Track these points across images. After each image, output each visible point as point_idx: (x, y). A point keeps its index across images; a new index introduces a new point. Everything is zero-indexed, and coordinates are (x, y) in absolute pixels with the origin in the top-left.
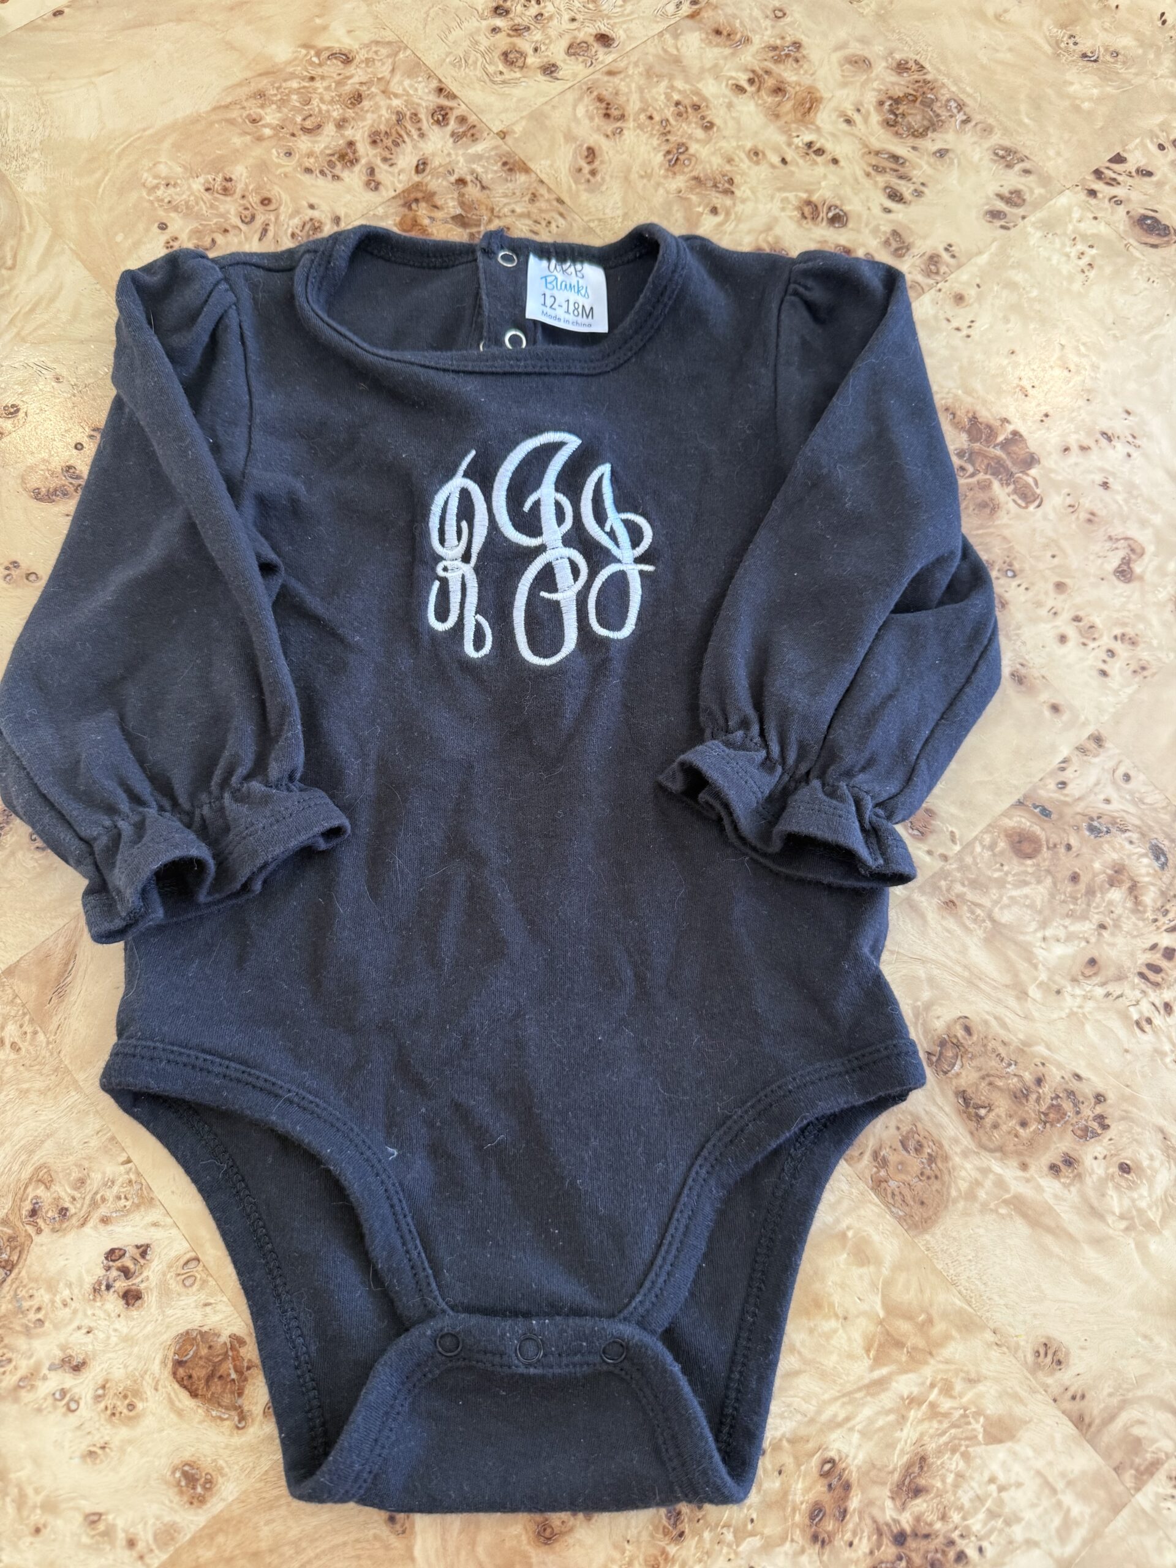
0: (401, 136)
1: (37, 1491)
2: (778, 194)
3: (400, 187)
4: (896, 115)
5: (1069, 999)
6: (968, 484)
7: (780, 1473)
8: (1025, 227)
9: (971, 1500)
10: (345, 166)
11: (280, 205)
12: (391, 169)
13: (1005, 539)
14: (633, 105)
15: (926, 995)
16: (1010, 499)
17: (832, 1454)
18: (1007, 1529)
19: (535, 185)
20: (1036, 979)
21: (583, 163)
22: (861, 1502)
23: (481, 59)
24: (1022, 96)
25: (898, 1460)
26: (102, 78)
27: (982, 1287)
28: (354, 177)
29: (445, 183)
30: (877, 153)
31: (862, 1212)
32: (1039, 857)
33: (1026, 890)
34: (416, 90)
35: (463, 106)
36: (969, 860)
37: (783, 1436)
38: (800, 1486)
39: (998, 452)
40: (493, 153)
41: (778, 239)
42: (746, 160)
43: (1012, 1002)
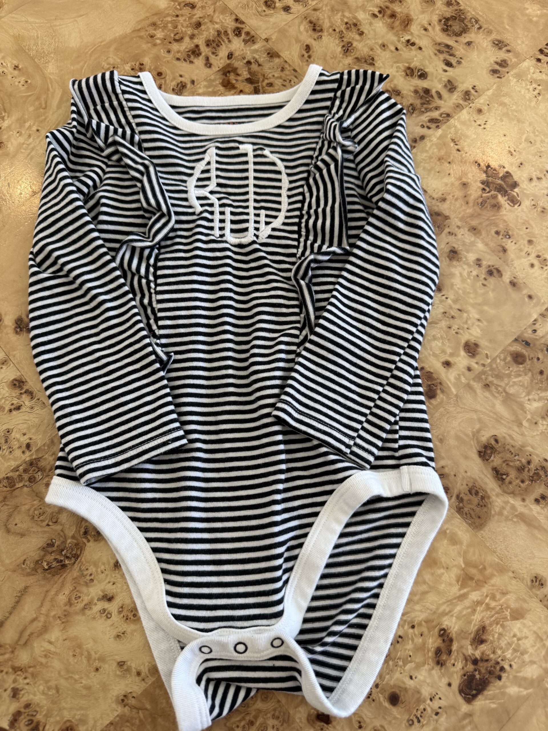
0: (220, 42)
1: (96, 653)
2: (395, 65)
3: (221, 66)
4: (447, 26)
5: (541, 426)
6: (487, 196)
7: (422, 635)
8: (508, 77)
9: (505, 645)
10: (195, 57)
11: (166, 75)
12: (216, 58)
13: (505, 221)
14: (326, 24)
15: (477, 426)
16: (506, 203)
17: (444, 626)
18: (522, 657)
19: (283, 63)
20: (526, 418)
21: (304, 52)
22: (457, 647)
23: (255, 5)
24: (505, 16)
25: (473, 628)
26: (79, 18)
27: (507, 553)
28: (199, 62)
29: (241, 64)
30: (440, 44)
31: (453, 522)
32: (525, 364)
33: (520, 379)
34: (226, 20)
35: (248, 27)
36: (494, 366)
37: (422, 620)
38: (430, 641)
39: (500, 182)
40: (263, 49)
41: (395, 85)
42: (379, 49)
43: (516, 428)
